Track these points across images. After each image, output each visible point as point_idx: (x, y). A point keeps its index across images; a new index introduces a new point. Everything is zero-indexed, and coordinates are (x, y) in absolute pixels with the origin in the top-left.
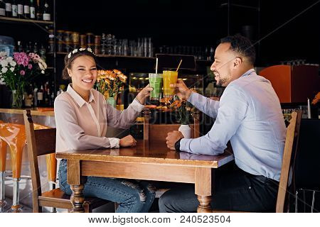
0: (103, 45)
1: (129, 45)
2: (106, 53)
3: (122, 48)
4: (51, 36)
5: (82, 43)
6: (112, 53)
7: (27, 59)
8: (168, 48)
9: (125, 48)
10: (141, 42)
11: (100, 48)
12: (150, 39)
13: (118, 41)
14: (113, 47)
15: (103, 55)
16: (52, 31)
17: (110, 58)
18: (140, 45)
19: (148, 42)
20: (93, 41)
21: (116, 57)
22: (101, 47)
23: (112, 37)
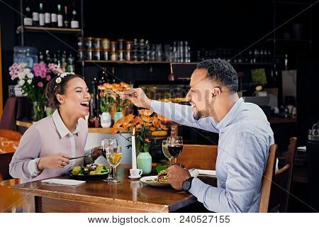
0: (135, 51)
1: (163, 50)
2: (139, 59)
3: (156, 53)
4: (80, 44)
5: (114, 49)
6: (145, 59)
7: (45, 71)
8: (207, 52)
9: (159, 54)
10: (177, 46)
11: (132, 54)
12: (186, 43)
13: (151, 47)
14: (145, 53)
15: (136, 61)
16: (80, 38)
17: (143, 64)
18: (177, 50)
19: (184, 46)
20: (125, 48)
21: (149, 64)
22: (134, 53)
23: (144, 42)
